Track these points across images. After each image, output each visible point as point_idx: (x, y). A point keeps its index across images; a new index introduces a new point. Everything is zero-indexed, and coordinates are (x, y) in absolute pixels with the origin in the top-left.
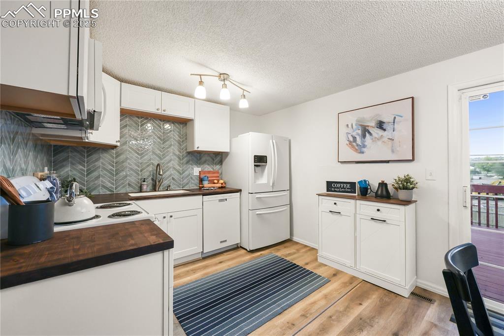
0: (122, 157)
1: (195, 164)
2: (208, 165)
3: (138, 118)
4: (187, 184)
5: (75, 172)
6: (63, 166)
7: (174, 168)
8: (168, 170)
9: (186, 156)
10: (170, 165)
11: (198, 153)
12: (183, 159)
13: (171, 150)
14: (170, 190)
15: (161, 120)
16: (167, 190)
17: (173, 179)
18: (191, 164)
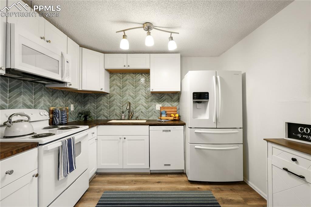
0: (112, 98)
1: (157, 102)
2: (168, 102)
3: (120, 74)
4: (152, 116)
5: (91, 107)
6: (87, 104)
7: (142, 105)
8: (138, 106)
9: (151, 96)
10: (140, 102)
11: (159, 94)
12: (148, 98)
13: (140, 92)
14: (138, 120)
15: (133, 73)
16: (136, 120)
17: (142, 112)
18: (154, 102)
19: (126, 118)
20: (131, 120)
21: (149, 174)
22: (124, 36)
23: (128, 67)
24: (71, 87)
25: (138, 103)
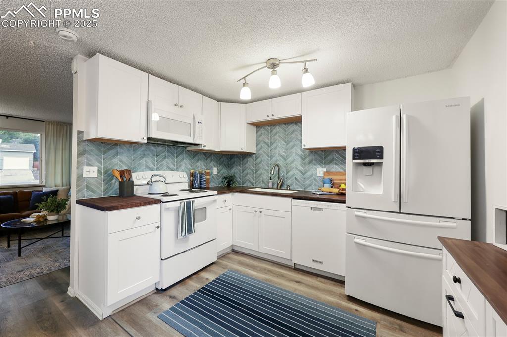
0: (259, 160)
1: (320, 164)
2: (336, 164)
3: (269, 126)
4: (310, 185)
5: (237, 171)
6: (232, 167)
7: (297, 168)
8: (291, 170)
9: (309, 155)
10: (293, 165)
11: (322, 151)
12: (306, 158)
13: (293, 150)
14: (290, 190)
15: (285, 124)
16: (287, 190)
17: (296, 179)
18: (315, 164)
19: (275, 186)
20: (280, 189)
21: (292, 268)
22: (245, 84)
23: (273, 117)
24: (206, 148)
25: (291, 167)
